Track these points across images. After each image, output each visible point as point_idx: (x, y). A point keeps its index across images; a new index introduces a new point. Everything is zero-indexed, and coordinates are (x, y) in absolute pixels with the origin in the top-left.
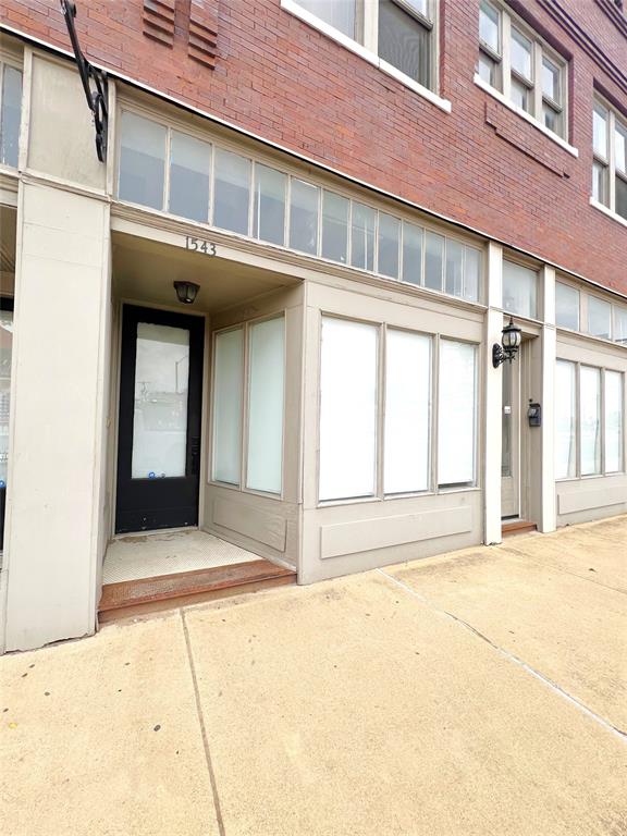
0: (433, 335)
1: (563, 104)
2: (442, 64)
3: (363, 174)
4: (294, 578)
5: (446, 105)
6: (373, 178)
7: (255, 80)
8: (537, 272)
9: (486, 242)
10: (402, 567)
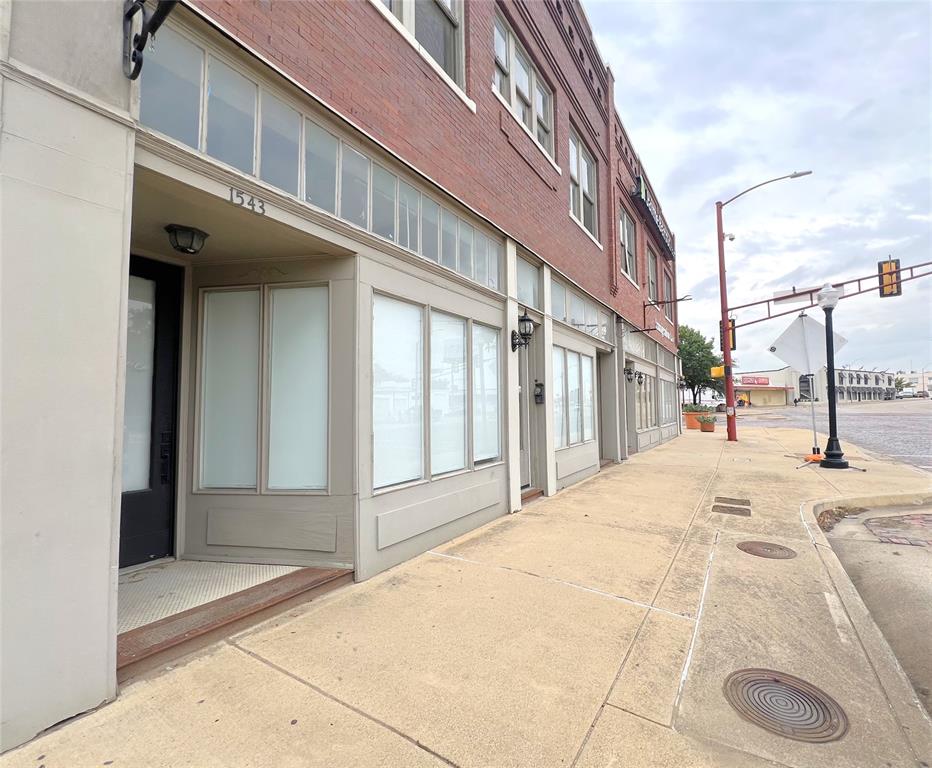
0: (467, 319)
1: (550, 126)
2: (467, 66)
3: (406, 153)
4: (351, 576)
5: (472, 105)
6: (414, 160)
7: (302, 25)
8: (539, 268)
9: (505, 237)
10: (449, 545)
